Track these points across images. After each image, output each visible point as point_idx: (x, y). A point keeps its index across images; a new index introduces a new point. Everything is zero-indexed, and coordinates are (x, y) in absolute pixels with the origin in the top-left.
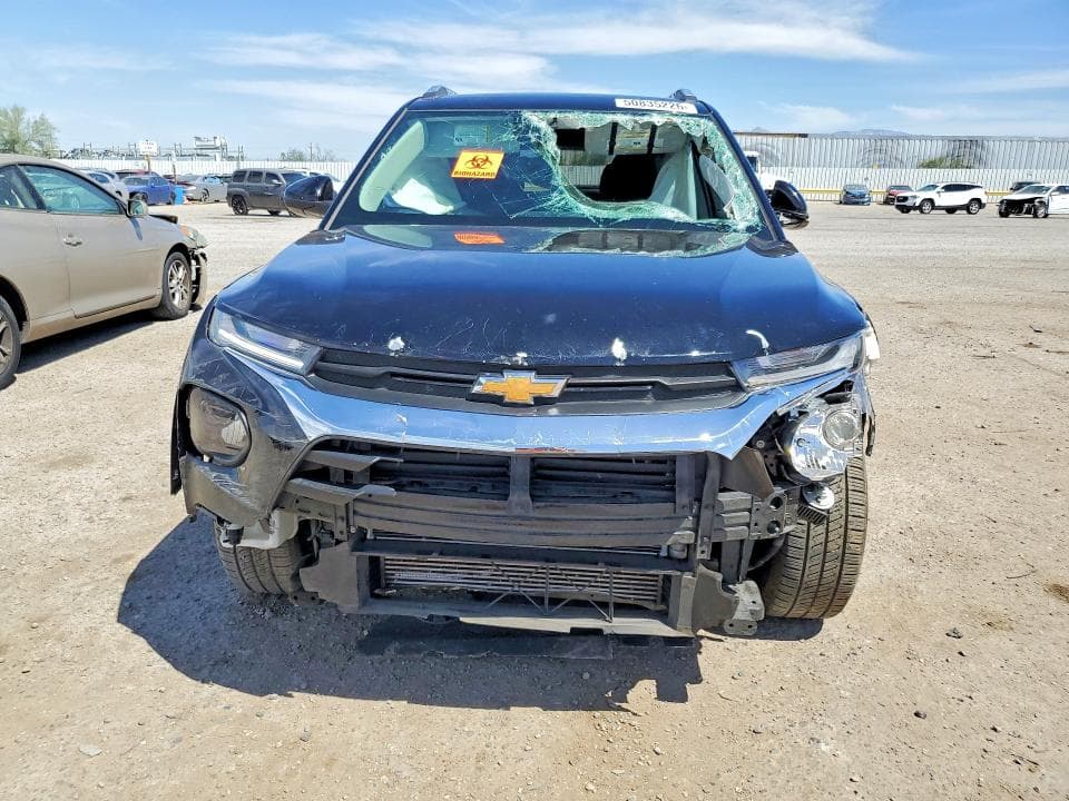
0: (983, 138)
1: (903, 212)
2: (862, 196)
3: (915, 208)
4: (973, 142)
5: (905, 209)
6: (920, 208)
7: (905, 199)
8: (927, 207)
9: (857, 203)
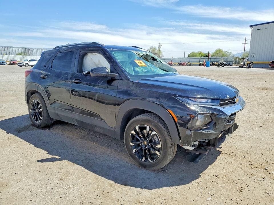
0: (31, 48)
1: (20, 67)
2: (4, 63)
3: (24, 66)
4: (28, 49)
5: (21, 66)
6: (25, 65)
7: (21, 63)
8: (27, 65)
9: (3, 65)
